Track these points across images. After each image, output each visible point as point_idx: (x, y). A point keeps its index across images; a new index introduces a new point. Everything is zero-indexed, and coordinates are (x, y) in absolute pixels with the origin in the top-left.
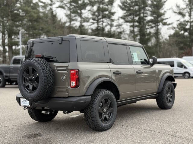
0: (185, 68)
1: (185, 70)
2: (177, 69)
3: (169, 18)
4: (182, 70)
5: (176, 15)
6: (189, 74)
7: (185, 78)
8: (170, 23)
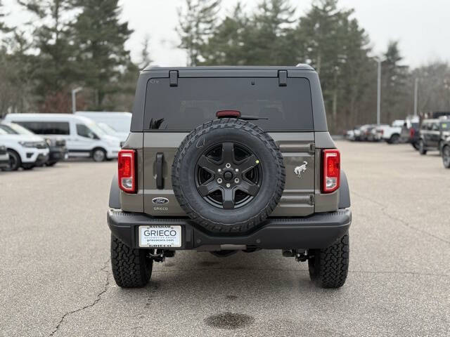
0: (96, 137)
1: (94, 144)
2: (77, 140)
3: (8, 14)
4: (89, 144)
5: (23, 10)
6: (105, 151)
7: (95, 161)
8: (10, 26)
